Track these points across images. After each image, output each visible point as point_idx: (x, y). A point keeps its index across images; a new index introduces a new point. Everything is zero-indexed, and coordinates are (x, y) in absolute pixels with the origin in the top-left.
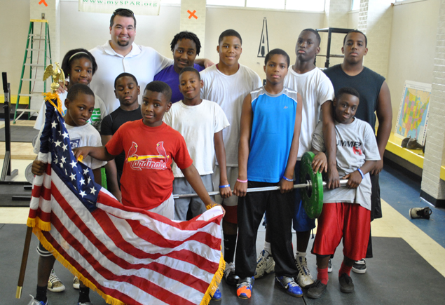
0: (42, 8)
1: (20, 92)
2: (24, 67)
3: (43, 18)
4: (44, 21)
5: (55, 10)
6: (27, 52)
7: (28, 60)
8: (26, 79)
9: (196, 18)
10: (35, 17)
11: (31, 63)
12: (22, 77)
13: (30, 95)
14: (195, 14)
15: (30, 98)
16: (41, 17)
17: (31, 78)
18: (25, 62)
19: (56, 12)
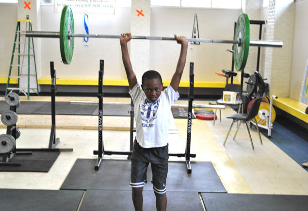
0: (27, 12)
1: (10, 75)
2: (13, 56)
3: (28, 18)
4: (28, 21)
5: (36, 12)
6: (15, 44)
7: (16, 51)
8: (15, 65)
9: (143, 15)
10: (22, 18)
11: (19, 52)
12: (12, 63)
13: (19, 77)
14: (142, 13)
15: (19, 79)
16: (26, 17)
17: (19, 64)
18: (14, 52)
19: (38, 14)
